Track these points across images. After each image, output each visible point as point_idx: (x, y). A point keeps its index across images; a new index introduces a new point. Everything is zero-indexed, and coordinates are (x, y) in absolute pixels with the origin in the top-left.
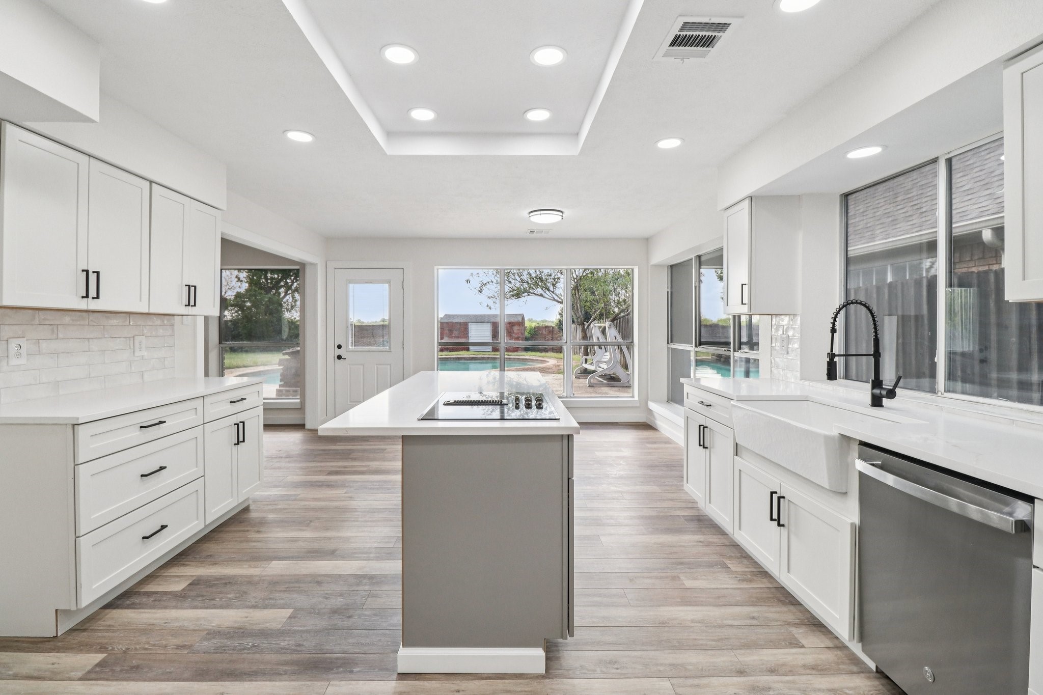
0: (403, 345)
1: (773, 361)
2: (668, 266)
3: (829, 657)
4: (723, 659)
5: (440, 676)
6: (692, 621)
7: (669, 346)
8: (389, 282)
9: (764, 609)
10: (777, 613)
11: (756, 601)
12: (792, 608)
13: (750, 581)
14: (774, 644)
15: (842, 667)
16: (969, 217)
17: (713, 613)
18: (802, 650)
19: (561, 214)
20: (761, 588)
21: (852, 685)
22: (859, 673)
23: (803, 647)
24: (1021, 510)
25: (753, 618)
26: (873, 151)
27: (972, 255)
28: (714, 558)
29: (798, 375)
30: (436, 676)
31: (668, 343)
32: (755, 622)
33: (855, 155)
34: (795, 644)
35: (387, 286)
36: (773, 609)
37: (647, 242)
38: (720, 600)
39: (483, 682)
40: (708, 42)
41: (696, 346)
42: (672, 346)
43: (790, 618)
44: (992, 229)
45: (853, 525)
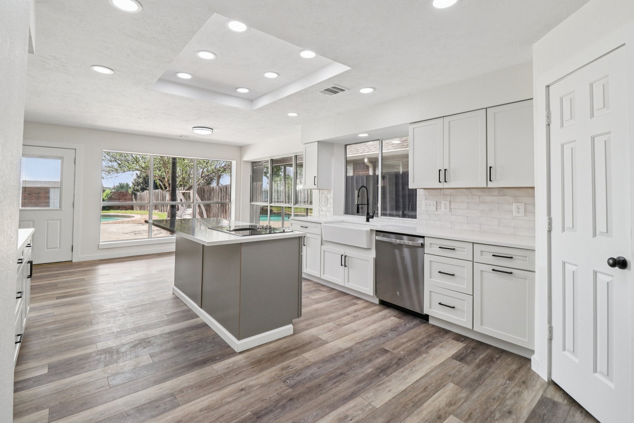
0: (74, 205)
1: (320, 209)
2: (251, 162)
3: (366, 304)
4: (341, 313)
5: (257, 347)
6: (324, 307)
7: (251, 203)
8: (62, 158)
9: (341, 298)
10: (344, 298)
11: (337, 297)
12: (348, 296)
13: (331, 292)
14: (351, 305)
15: (371, 305)
16: (359, 152)
17: (329, 303)
18: (359, 305)
19: (211, 130)
20: (335, 293)
21: (375, 308)
22: (375, 305)
23: (358, 304)
24: (420, 241)
25: (340, 301)
26: (366, 135)
27: (360, 167)
28: (314, 288)
29: (332, 213)
30: (254, 348)
31: (250, 202)
32: (341, 302)
33: (360, 135)
34: (355, 304)
35: (59, 161)
36: (344, 297)
37: (241, 148)
38: (326, 299)
39: (274, 343)
40: (335, 92)
41: (270, 203)
42: (253, 203)
43: (350, 298)
44: (367, 158)
45: (374, 258)
